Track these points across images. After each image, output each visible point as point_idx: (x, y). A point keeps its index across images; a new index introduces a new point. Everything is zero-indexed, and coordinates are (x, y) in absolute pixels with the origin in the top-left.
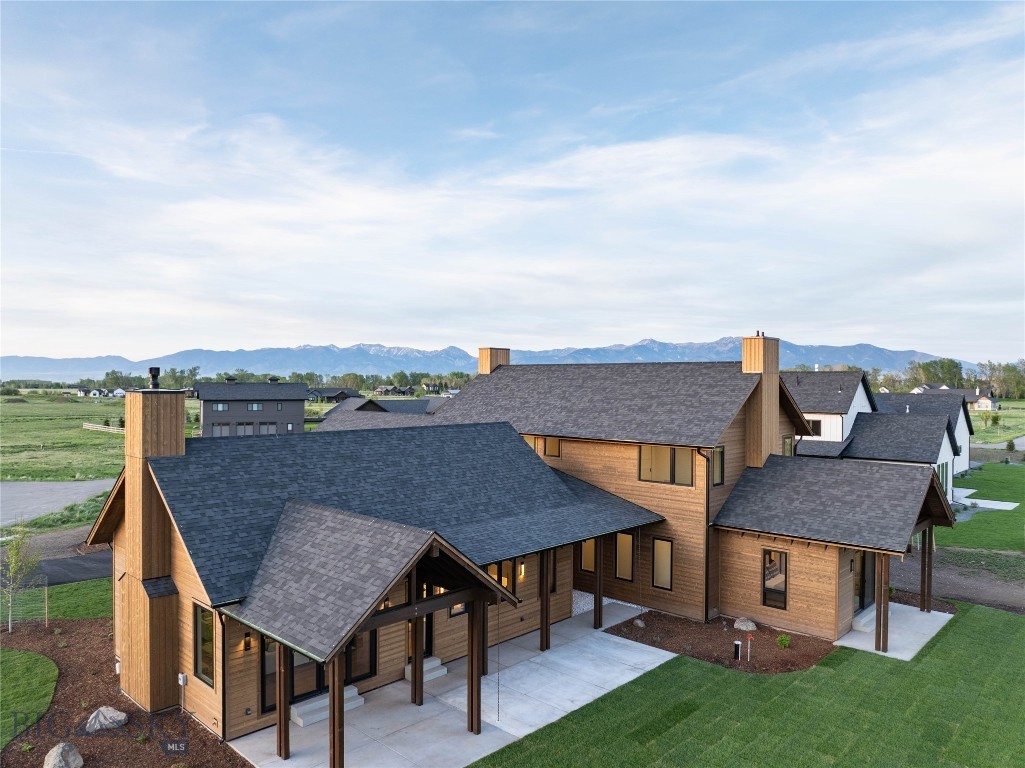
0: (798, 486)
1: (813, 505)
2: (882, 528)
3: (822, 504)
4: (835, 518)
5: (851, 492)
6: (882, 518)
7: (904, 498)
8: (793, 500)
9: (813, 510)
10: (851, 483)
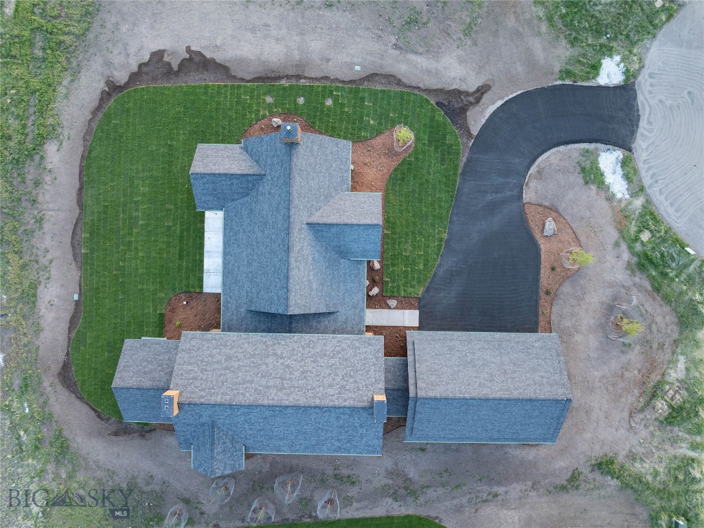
0: (167, 368)
1: (160, 358)
2: (132, 350)
3: (156, 359)
4: (150, 352)
5: (144, 367)
6: (132, 354)
7: (124, 367)
8: (169, 359)
9: (159, 355)
10: (145, 373)
